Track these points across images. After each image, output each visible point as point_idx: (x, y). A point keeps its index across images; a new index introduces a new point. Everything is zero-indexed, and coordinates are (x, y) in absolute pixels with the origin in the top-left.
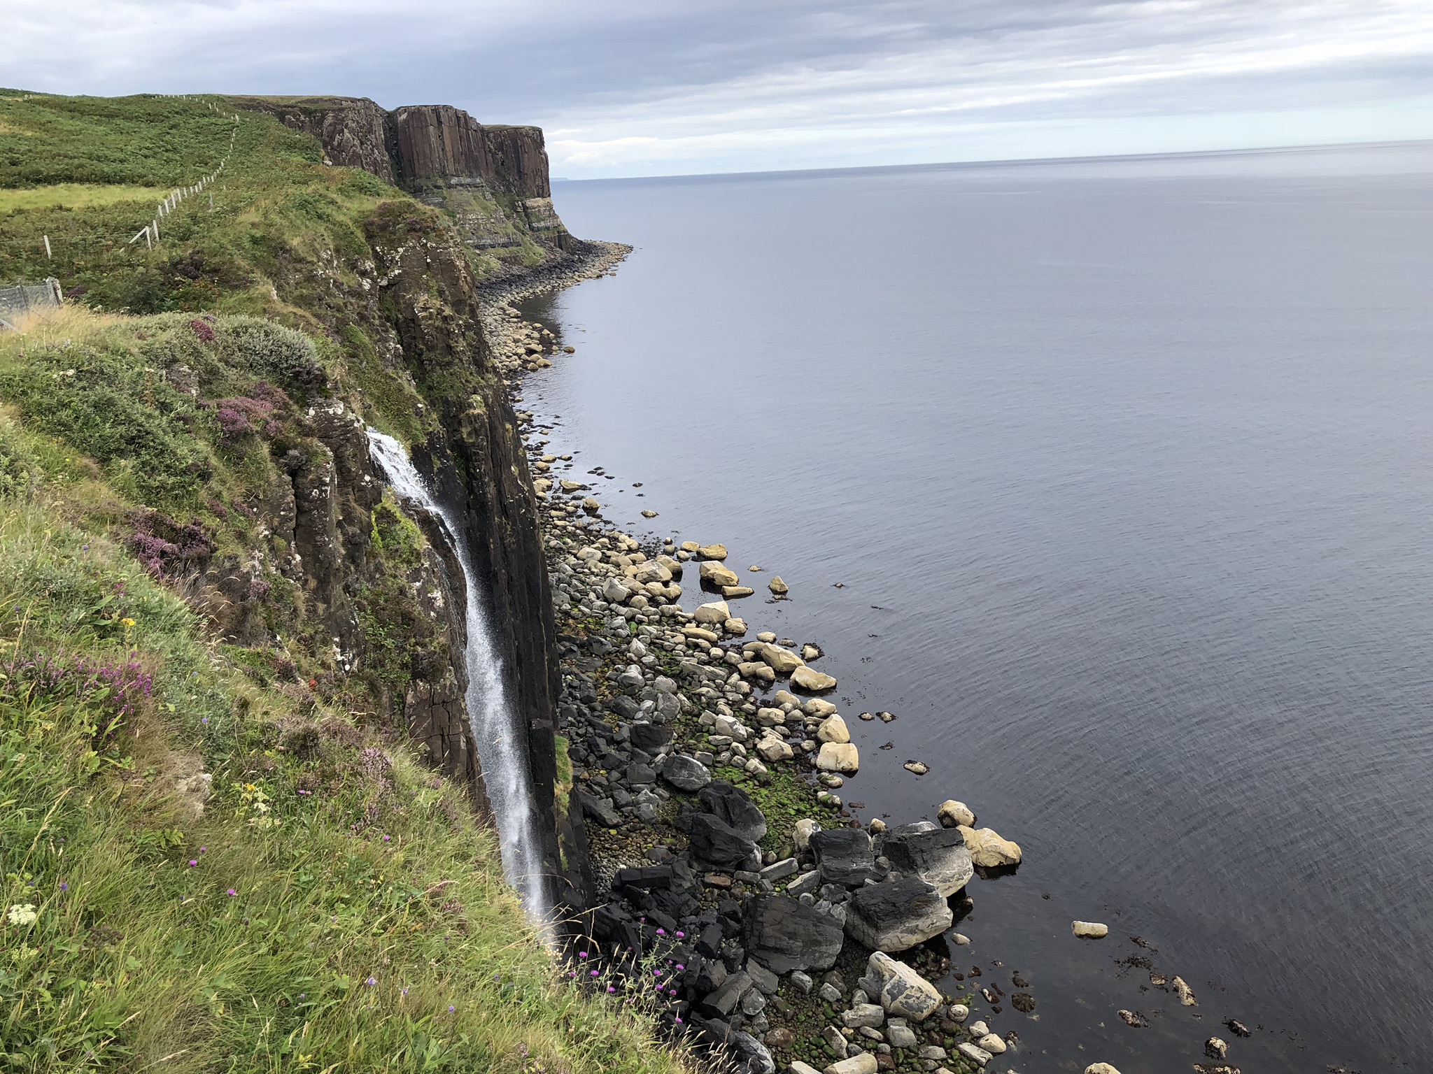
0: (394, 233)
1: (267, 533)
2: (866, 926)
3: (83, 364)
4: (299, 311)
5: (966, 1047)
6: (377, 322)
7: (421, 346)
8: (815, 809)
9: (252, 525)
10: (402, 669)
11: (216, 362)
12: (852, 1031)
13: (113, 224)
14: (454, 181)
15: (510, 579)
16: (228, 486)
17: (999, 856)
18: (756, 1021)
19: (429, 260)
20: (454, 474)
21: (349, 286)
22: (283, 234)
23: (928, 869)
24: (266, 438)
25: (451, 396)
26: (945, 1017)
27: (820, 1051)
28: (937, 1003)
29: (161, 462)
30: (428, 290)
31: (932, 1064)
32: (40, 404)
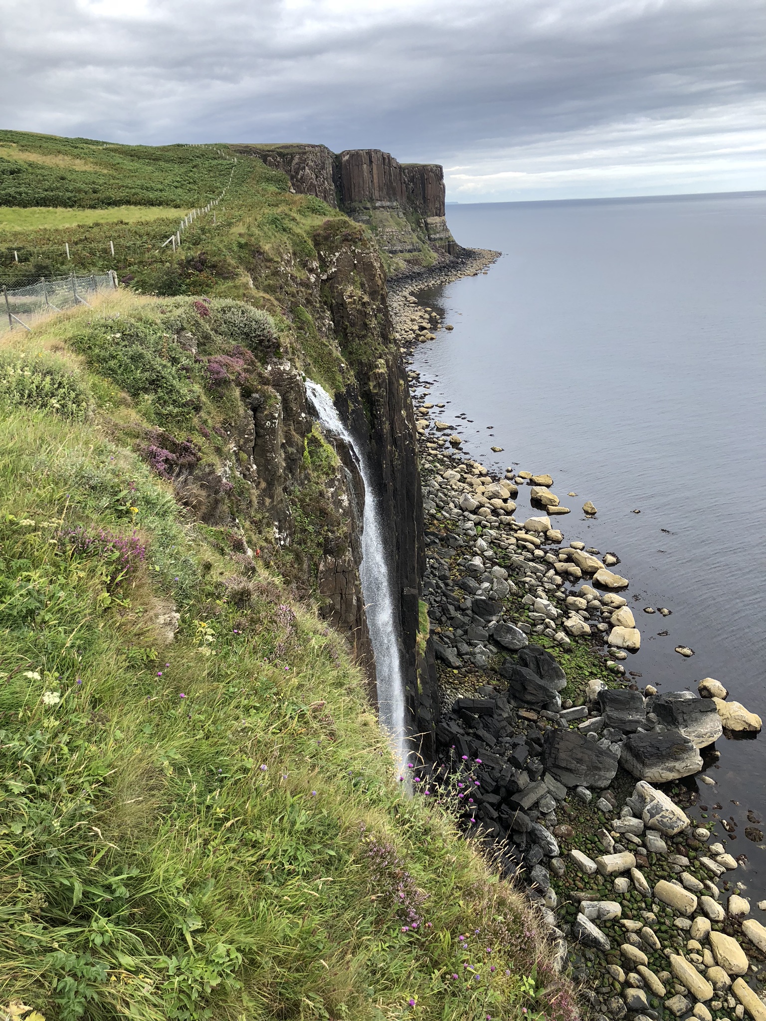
0: (333, 242)
1: (235, 449)
2: (635, 761)
3: (126, 329)
4: (267, 296)
5: (706, 860)
6: (318, 305)
7: (347, 323)
8: (605, 673)
9: (226, 443)
10: (318, 546)
11: (209, 331)
12: (618, 835)
13: (152, 233)
14: (378, 204)
15: (395, 490)
16: (212, 416)
17: (744, 723)
18: (548, 817)
19: (356, 262)
20: (362, 414)
21: (301, 279)
22: (260, 241)
23: (687, 726)
24: (238, 384)
25: (364, 359)
26: (690, 836)
27: (593, 845)
28: (685, 825)
29: (170, 398)
30: (353, 283)
31: (678, 868)
32: (99, 356)
